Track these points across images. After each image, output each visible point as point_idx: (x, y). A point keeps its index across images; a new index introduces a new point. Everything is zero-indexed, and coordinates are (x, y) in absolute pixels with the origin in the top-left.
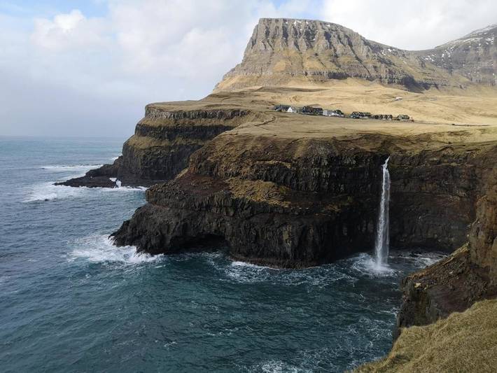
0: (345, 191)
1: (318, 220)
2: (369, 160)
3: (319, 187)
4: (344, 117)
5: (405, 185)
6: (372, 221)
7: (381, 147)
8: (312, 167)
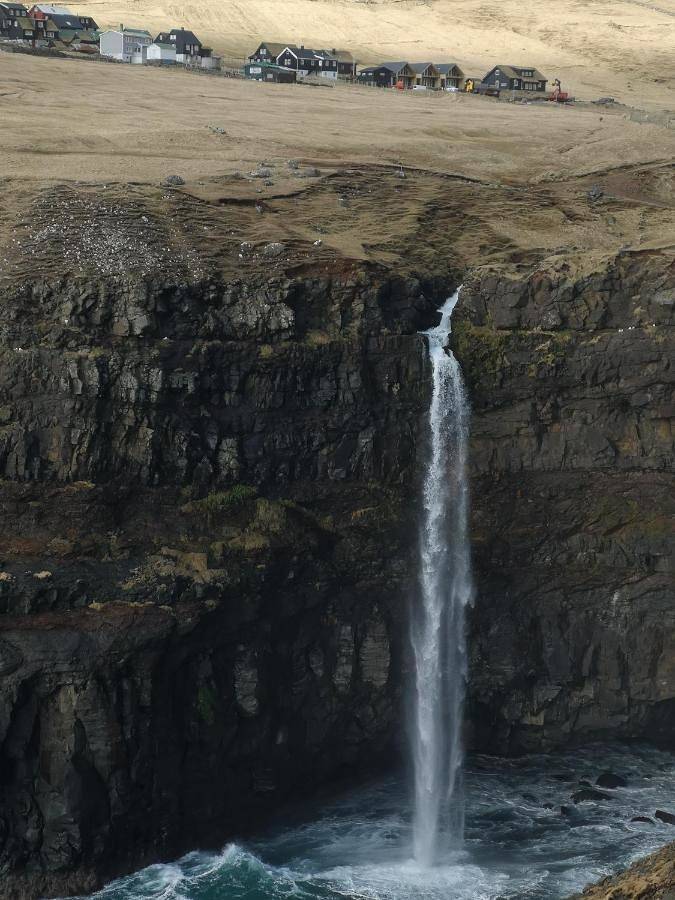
0: (245, 473)
1: (103, 641)
2: (358, 307)
3: (106, 453)
4: (216, 70)
5: (540, 434)
6: (381, 629)
7: (418, 236)
8: (62, 345)
